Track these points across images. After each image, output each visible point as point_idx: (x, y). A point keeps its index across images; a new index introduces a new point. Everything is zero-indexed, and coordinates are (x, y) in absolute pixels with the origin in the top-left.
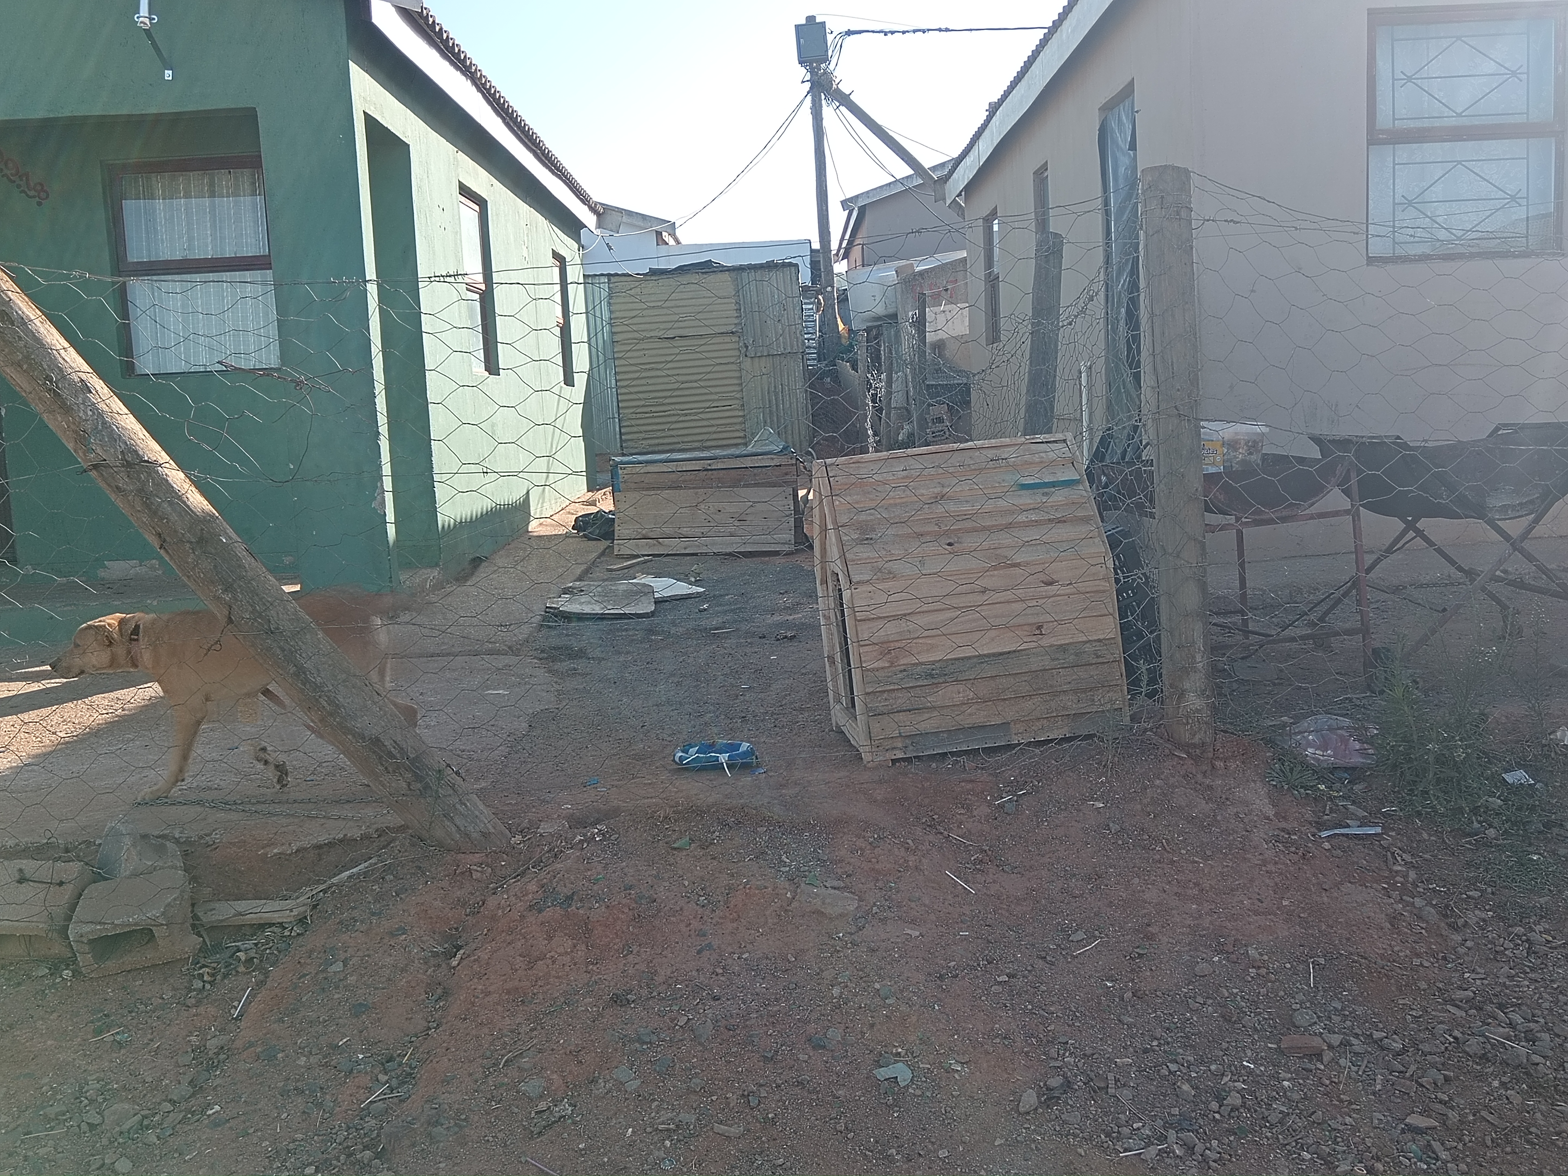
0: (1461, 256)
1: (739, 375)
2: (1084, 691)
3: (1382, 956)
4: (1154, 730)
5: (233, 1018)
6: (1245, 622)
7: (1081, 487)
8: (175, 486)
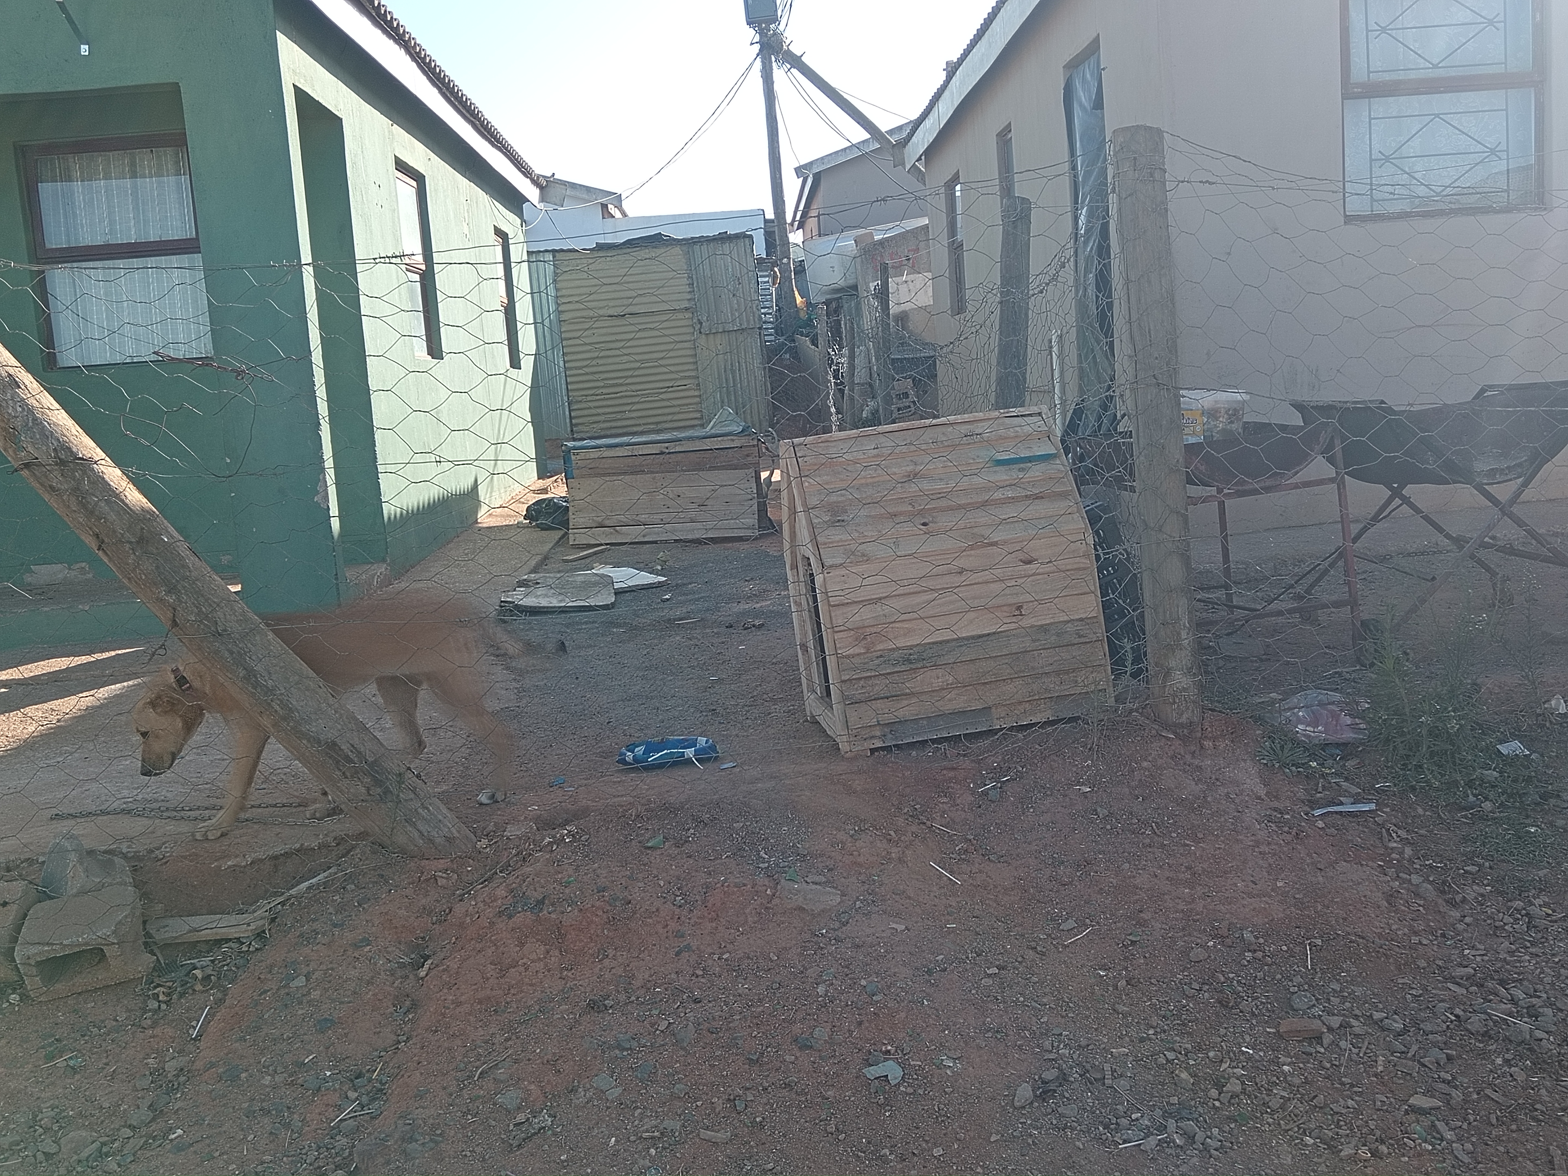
0: (1441, 213)
1: (693, 353)
2: (1067, 672)
3: (1380, 936)
4: (1140, 711)
5: (192, 1039)
6: (1229, 597)
7: (1058, 462)
8: (112, 483)
